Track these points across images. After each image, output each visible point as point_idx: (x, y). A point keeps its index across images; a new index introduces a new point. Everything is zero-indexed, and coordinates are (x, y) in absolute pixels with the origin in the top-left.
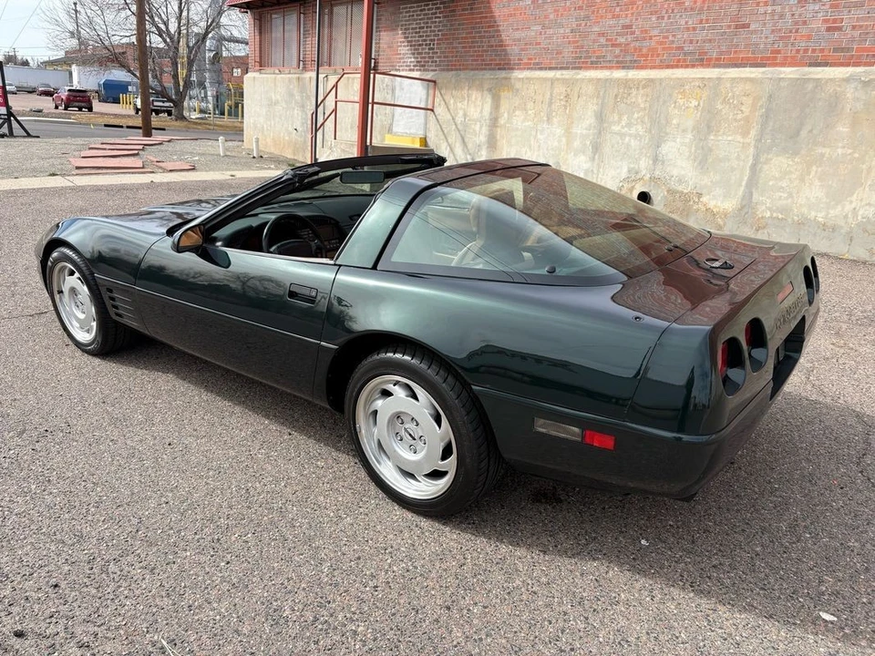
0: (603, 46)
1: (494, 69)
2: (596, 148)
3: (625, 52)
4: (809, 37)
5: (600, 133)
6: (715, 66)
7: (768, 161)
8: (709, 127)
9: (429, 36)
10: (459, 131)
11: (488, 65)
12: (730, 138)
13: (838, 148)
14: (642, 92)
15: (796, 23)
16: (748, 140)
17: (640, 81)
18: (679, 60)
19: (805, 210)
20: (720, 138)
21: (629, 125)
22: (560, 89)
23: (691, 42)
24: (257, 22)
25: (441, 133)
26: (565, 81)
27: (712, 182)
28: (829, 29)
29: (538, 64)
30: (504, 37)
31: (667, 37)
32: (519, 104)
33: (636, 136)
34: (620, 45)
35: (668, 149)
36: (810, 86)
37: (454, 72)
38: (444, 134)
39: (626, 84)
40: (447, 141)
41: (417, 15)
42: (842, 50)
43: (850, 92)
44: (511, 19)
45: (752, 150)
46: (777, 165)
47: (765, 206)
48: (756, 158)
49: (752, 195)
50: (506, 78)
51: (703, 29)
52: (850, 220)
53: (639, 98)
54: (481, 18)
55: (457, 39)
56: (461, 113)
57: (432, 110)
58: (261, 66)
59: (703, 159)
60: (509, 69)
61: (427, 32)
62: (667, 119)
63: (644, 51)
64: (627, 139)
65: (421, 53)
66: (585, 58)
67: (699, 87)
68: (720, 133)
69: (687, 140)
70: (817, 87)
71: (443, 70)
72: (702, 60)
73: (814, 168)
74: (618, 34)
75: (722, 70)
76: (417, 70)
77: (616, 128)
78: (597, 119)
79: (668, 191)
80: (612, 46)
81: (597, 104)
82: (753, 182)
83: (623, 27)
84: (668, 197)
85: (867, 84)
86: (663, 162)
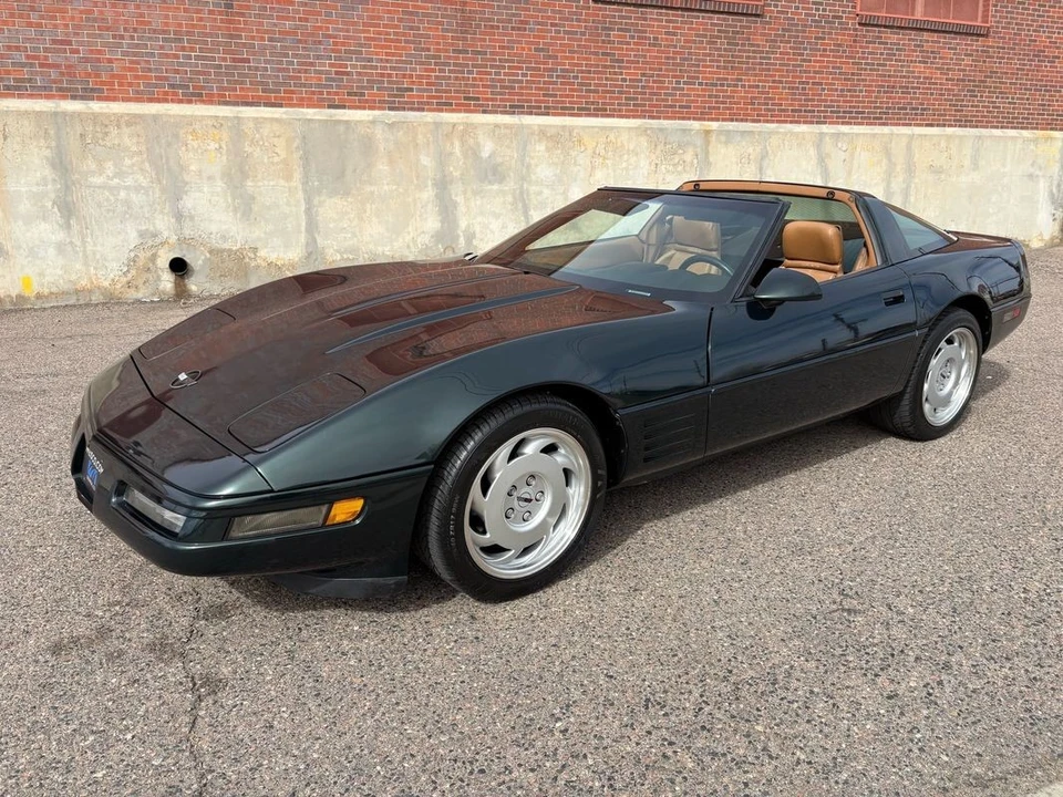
0: (22, 64)
2: (68, 210)
3: (71, 75)
4: (319, 79)
5: (67, 187)
6: (220, 103)
7: (321, 203)
8: (242, 172)
12: (272, 183)
13: (383, 185)
14: (126, 130)
15: (303, 64)
16: (293, 184)
17: (117, 117)
18: (166, 93)
19: (371, 246)
20: (258, 184)
21: (120, 174)
27: (265, 233)
28: (338, 73)
31: (137, 63)
33: (138, 188)
34: (57, 66)
35: (188, 202)
36: (342, 128)
39: (95, 117)
43: (379, 132)
45: (300, 195)
46: (331, 208)
47: (333, 248)
48: (309, 201)
49: (316, 242)
51: (189, 57)
53: (125, 139)
59: (245, 207)
62: (180, 165)
63: (104, 77)
64: (123, 194)
67: (214, 126)
68: (260, 176)
69: (219, 189)
72: (200, 95)
73: (368, 206)
74: (46, 50)
77: (97, 180)
78: (53, 166)
79: (210, 252)
80: (41, 65)
81: (47, 147)
82: (312, 227)
83: (54, 42)
84: (213, 258)
85: (391, 126)
86: (192, 218)
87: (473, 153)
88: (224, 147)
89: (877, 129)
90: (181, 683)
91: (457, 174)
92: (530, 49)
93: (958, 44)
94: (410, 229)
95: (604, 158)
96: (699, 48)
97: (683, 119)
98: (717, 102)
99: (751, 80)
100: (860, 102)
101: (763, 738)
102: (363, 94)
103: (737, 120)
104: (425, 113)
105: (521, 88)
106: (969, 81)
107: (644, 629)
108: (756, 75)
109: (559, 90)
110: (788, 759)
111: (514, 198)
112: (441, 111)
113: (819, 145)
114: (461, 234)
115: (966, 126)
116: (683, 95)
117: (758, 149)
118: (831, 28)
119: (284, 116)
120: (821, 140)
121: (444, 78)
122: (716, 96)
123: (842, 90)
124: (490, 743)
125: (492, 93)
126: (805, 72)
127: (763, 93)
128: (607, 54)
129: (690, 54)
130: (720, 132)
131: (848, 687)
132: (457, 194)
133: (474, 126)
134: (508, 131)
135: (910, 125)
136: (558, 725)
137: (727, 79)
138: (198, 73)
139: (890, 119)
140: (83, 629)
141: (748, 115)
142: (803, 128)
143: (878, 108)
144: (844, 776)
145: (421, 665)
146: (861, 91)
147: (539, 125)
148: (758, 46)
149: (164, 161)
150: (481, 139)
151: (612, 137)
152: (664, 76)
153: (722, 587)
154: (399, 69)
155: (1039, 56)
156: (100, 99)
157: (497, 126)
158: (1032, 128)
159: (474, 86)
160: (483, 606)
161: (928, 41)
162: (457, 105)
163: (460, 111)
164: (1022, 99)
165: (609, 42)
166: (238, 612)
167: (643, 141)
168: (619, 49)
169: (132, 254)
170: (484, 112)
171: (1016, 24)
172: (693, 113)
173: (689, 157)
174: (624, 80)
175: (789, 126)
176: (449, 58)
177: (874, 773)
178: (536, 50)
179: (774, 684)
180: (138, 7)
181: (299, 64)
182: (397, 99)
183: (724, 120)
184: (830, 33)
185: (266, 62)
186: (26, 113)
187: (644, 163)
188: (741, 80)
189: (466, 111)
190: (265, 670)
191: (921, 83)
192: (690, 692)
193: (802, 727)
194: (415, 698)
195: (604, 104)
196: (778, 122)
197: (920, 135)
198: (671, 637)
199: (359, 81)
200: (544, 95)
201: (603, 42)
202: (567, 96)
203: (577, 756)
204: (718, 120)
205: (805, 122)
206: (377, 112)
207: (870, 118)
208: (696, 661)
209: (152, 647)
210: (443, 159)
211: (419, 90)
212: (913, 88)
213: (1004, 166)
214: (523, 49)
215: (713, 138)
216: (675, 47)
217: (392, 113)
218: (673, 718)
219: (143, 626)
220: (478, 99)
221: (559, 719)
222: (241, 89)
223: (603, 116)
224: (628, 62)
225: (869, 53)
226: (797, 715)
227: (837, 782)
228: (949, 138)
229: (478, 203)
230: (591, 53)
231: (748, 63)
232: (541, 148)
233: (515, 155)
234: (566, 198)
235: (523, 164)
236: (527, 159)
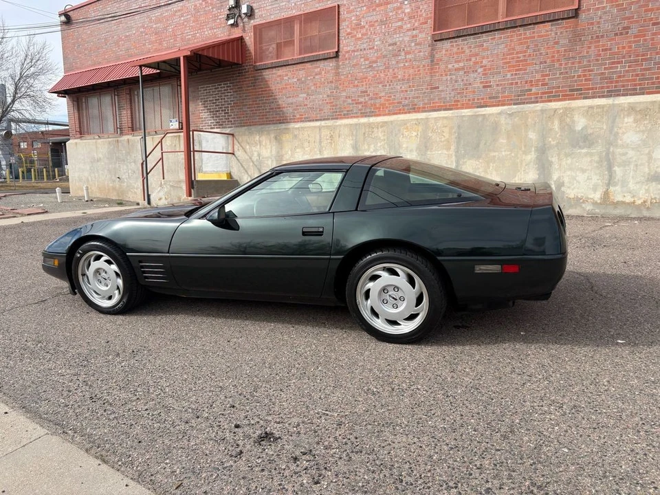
0: (350, 104)
1: (277, 123)
3: (366, 106)
4: (474, 92)
6: (423, 112)
7: (465, 162)
8: (426, 147)
9: (224, 105)
10: (256, 166)
11: (271, 121)
12: (440, 152)
13: (502, 152)
14: (380, 130)
15: (465, 85)
16: (451, 153)
17: (378, 123)
18: (400, 110)
20: (434, 153)
21: (375, 151)
22: (325, 133)
23: (406, 98)
24: (75, 103)
25: (242, 169)
26: (328, 127)
28: (484, 87)
29: (307, 118)
30: (280, 103)
31: (391, 97)
32: (298, 145)
34: (361, 103)
36: (480, 119)
37: (246, 128)
38: (244, 169)
39: (370, 125)
40: (248, 174)
41: (213, 92)
42: (494, 98)
43: (503, 120)
44: (284, 91)
45: (454, 158)
46: (470, 166)
48: (458, 162)
50: (286, 129)
51: (412, 91)
53: (380, 134)
54: (262, 91)
55: (246, 105)
56: (256, 154)
57: (233, 154)
58: (81, 134)
60: (287, 122)
61: (221, 102)
62: (399, 144)
63: (378, 106)
65: (219, 117)
66: (340, 112)
67: (416, 124)
68: (433, 150)
69: (415, 156)
71: (236, 127)
72: (414, 108)
73: (491, 164)
74: (359, 96)
75: (428, 114)
76: (217, 128)
78: (353, 148)
80: (356, 103)
81: (353, 140)
83: (362, 92)
85: (511, 115)
87: (568, 128)
88: (419, 134)
91: (554, 143)
92: (630, 47)
102: (498, 97)
104: (538, 104)
105: (620, 77)
109: (656, 73)
111: (600, 158)
112: (550, 101)
114: (553, 183)
119: (451, 115)
121: (555, 79)
125: (593, 84)
132: (553, 156)
133: (572, 110)
134: (600, 110)
138: (415, 98)
147: (629, 103)
150: (576, 118)
154: (523, 78)
156: (375, 116)
157: (591, 107)
159: (578, 81)
162: (563, 96)
163: (565, 100)
170: (584, 98)
176: (561, 65)
178: (636, 46)
180: (394, 70)
181: (463, 85)
185: (447, 86)
186: (347, 125)
189: (569, 100)
199: (497, 89)
206: (505, 107)
210: (544, 133)
211: (536, 89)
214: (624, 48)
217: (515, 107)
220: (581, 90)
222: (433, 103)
229: (569, 162)
232: (629, 120)
233: (605, 127)
234: (650, 158)
235: (611, 133)
236: (616, 129)
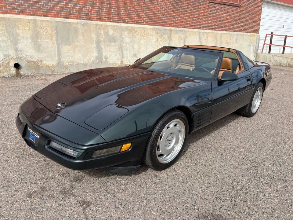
6: (29, 15)
7: (62, 48)
8: (37, 37)
12: (46, 41)
13: (81, 42)
16: (53, 41)
19: (77, 61)
20: (42, 41)
27: (45, 56)
28: (67, 8)
35: (20, 46)
36: (68, 25)
43: (79, 27)
45: (56, 45)
46: (65, 49)
47: (66, 61)
48: (58, 46)
49: (61, 59)
52: (90, 62)
59: (38, 48)
62: (17, 34)
67: (28, 22)
68: (42, 38)
69: (29, 42)
70: (70, 25)
73: (76, 48)
79: (27, 62)
82: (59, 54)
84: (28, 64)
85: (83, 25)
86: (21, 51)
87: (107, 34)
88: (31, 29)
89: (213, 31)
90: (76, 204)
91: (102, 40)
92: (123, 4)
93: (233, 9)
94: (89, 56)
95: (144, 37)
96: (169, 6)
97: (165, 26)
98: (173, 22)
99: (182, 16)
100: (209, 24)
101: (251, 206)
102: (74, 15)
103: (179, 27)
104: (93, 21)
105: (120, 15)
106: (235, 19)
107: (205, 176)
108: (183, 15)
109: (131, 16)
110: (261, 212)
111: (119, 47)
112: (97, 21)
113: (199, 35)
114: (104, 57)
115: (234, 31)
116: (165, 19)
117: (184, 35)
118: (203, 3)
119: (50, 20)
120: (200, 34)
121: (98, 11)
122: (173, 20)
123: (205, 20)
124: (179, 215)
125: (112, 16)
126: (196, 15)
127: (185, 20)
128: (145, 7)
129: (166, 8)
130: (174, 30)
131: (265, 189)
132: (103, 46)
133: (107, 26)
134: (117, 28)
135: (221, 31)
136: (195, 207)
137: (176, 16)
138: (22, 5)
139: (216, 29)
140: (36, 188)
141: (182, 26)
142: (195, 30)
143: (214, 25)
144: (276, 215)
145: (148, 192)
146: (210, 21)
147: (126, 26)
148: (184, 7)
149: (11, 32)
150: (109, 30)
151: (146, 31)
152: (160, 14)
153: (220, 162)
154: (85, 7)
155: (252, 13)
157: (114, 26)
158: (250, 33)
159: (107, 14)
160: (157, 172)
161: (226, 8)
162: (102, 19)
163: (103, 21)
164: (248, 25)
165: (145, 3)
166: (84, 179)
167: (154, 32)
168: (147, 5)
169: (2, 62)
170: (110, 22)
171: (247, 4)
172: (167, 25)
173: (166, 37)
174: (149, 14)
175: (192, 29)
176: (100, 5)
177: (283, 213)
178: (125, 4)
179: (247, 190)
181: (54, 4)
182: (85, 17)
183: (175, 27)
184: (202, 4)
185: (44, 3)
187: (154, 38)
188: (179, 16)
189: (105, 21)
190: (101, 197)
191: (224, 19)
192: (226, 194)
193: (260, 202)
194: (151, 203)
195: (143, 21)
196: (189, 28)
197: (224, 33)
198: (213, 178)
199: (73, 10)
200: (127, 18)
201: (143, 3)
202: (133, 18)
203: (205, 217)
204: (174, 27)
205: (196, 29)
206: (78, 20)
207: (211, 28)
208: (223, 184)
209: (61, 192)
210: (98, 35)
211: (91, 14)
212: (222, 20)
213: (243, 42)
214: (121, 4)
215: (173, 32)
216: (163, 5)
217: (83, 21)
218: (225, 203)
219: (56, 186)
220: (108, 18)
221: (194, 206)
222: (36, 11)
223: (143, 24)
224: (150, 9)
225: (212, 10)
226: (257, 199)
227: (275, 217)
228: (230, 34)
229: (109, 48)
230: (140, 6)
231: (181, 11)
232: (126, 33)
233: (119, 35)
234: (133, 48)
235: (121, 37)
236: (122, 36)
